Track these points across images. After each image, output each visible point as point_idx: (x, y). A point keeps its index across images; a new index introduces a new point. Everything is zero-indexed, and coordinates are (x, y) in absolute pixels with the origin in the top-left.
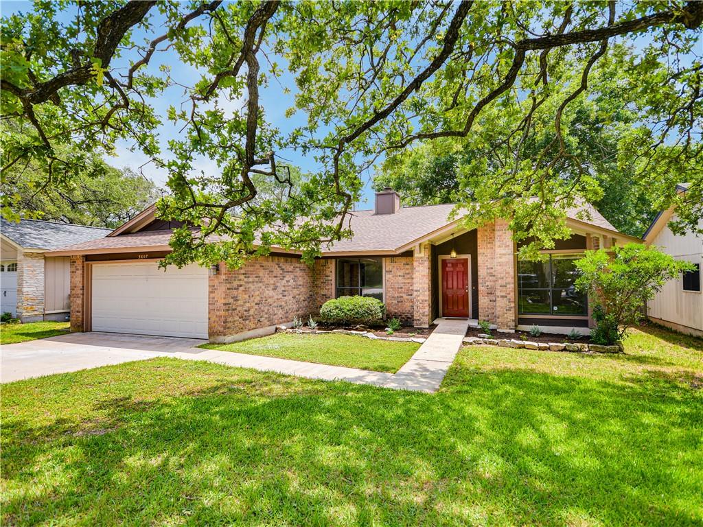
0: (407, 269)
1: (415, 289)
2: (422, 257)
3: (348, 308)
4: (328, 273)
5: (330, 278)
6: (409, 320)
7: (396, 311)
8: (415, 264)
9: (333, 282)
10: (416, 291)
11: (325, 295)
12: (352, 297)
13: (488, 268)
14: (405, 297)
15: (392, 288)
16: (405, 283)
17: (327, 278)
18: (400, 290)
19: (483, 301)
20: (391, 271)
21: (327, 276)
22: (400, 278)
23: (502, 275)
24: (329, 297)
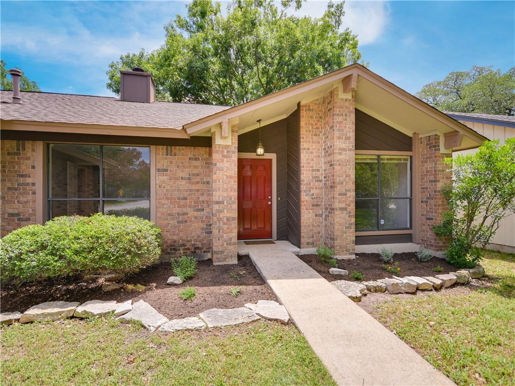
0: (196, 167)
1: (215, 199)
2: (228, 146)
3: (76, 246)
4: (25, 168)
5: (29, 180)
6: (197, 251)
7: (175, 238)
8: (216, 156)
9: (39, 188)
10: (217, 203)
11: (18, 215)
12: (86, 219)
13: (313, 170)
14: (192, 213)
15: (167, 198)
16: (191, 190)
17: (21, 180)
18: (182, 202)
19: (307, 217)
20: (166, 170)
21: (22, 176)
22: (183, 182)
23: (342, 179)
24: (28, 220)
